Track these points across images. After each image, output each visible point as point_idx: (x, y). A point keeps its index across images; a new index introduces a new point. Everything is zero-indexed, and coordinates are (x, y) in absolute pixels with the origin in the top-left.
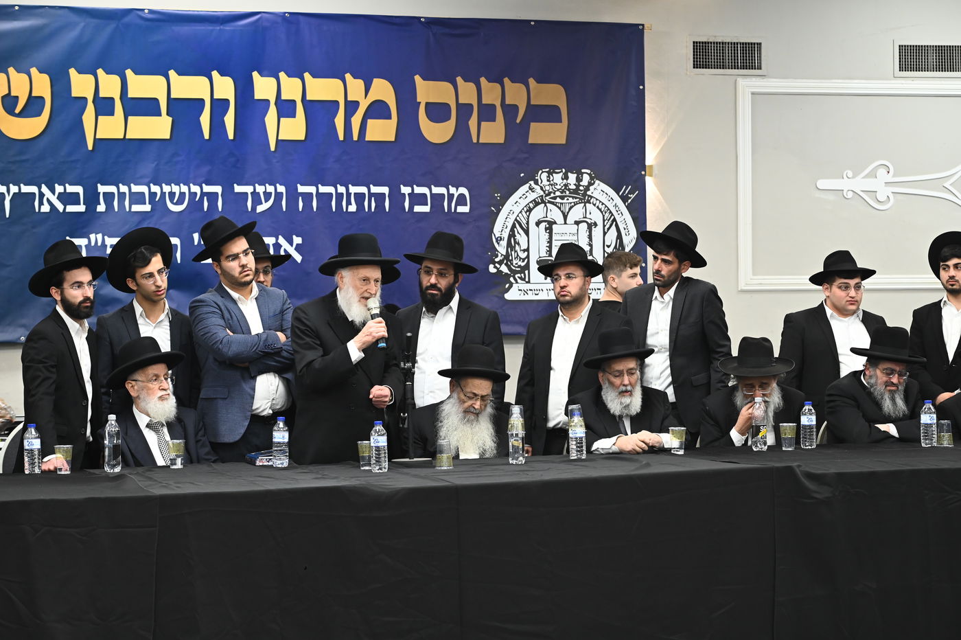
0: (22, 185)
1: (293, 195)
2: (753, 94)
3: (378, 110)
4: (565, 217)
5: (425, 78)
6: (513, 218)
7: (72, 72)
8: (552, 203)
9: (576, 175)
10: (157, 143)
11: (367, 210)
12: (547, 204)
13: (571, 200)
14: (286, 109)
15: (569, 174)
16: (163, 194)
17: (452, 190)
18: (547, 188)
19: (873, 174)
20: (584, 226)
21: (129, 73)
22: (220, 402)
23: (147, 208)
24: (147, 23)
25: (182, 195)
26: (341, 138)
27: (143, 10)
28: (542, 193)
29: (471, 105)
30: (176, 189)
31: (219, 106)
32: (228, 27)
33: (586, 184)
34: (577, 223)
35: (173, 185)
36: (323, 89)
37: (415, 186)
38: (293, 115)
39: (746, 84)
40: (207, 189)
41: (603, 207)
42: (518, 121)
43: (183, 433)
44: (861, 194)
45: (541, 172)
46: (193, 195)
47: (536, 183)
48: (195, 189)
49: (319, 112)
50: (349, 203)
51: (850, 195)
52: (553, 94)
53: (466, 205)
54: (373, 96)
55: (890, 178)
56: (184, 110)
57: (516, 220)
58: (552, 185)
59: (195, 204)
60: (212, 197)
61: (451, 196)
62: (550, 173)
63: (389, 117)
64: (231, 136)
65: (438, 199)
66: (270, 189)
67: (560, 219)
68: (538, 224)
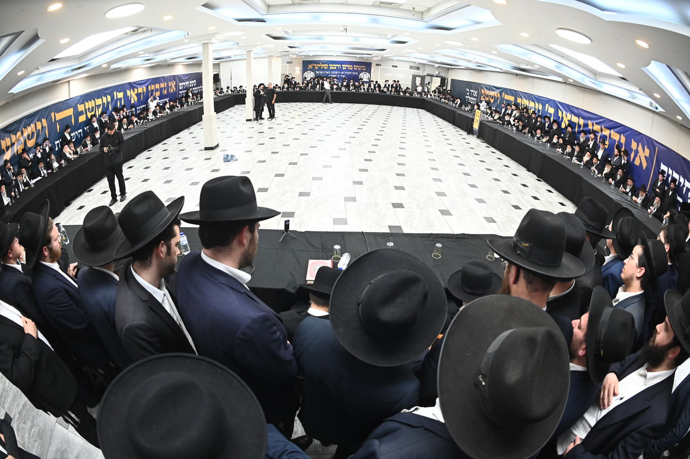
36: (347, 66)
39: (380, 67)
52: (365, 67)
56: (337, 67)
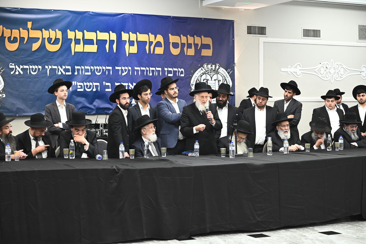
0: (52, 66)
1: (133, 70)
2: (264, 42)
3: (158, 44)
4: (211, 78)
5: (172, 35)
6: (196, 78)
7: (68, 31)
8: (208, 74)
9: (214, 65)
10: (93, 53)
11: (155, 75)
12: (207, 74)
13: (213, 73)
14: (131, 43)
15: (213, 65)
16: (94, 69)
17: (179, 69)
18: (206, 69)
19: (296, 67)
20: (217, 81)
21: (85, 31)
22: (168, 135)
23: (90, 73)
24: (92, 16)
25: (100, 69)
26: (148, 53)
27: (90, 12)
28: (205, 71)
29: (185, 44)
30: (98, 68)
31: (112, 42)
32: (115, 18)
33: (218, 68)
34: (215, 80)
35: (97, 66)
36: (143, 37)
37: (168, 68)
38: (133, 45)
39: (262, 39)
40: (108, 68)
41: (222, 75)
42: (198, 49)
43: (158, 146)
44: (293, 73)
45: (204, 64)
46: (103, 70)
47: (203, 68)
48: (104, 68)
49: (141, 44)
50: (150, 73)
51: (290, 73)
52: (208, 41)
53: (183, 74)
54: (157, 40)
55: (300, 68)
56: (101, 43)
57: (197, 79)
58: (208, 68)
59: (104, 73)
60: (109, 70)
61: (179, 71)
62: (207, 65)
63: (162, 47)
64: (115, 52)
65: (175, 72)
66: (127, 68)
67: (210, 79)
68: (204, 80)
